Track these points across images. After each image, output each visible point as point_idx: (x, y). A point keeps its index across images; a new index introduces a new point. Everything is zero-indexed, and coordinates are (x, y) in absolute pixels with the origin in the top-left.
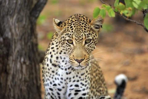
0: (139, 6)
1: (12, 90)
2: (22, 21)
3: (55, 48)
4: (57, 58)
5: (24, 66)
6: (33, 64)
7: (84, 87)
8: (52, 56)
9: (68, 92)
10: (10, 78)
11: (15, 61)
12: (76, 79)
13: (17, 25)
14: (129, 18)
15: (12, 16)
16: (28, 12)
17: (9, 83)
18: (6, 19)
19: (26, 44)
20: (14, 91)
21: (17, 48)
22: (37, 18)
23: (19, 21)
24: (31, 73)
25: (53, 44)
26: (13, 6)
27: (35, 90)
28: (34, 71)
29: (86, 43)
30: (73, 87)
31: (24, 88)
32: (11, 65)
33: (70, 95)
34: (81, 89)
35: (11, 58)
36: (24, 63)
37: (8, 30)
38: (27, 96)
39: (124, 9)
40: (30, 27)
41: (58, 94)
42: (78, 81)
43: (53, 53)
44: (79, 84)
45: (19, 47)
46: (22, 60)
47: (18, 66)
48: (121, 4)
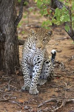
0: (63, 20)
1: (6, 57)
2: (10, 26)
3: (31, 41)
4: (32, 45)
5: (12, 46)
6: (16, 45)
7: (41, 57)
8: (29, 45)
9: (34, 59)
10: (5, 52)
11: (8, 44)
12: (39, 53)
13: (8, 28)
14: (58, 26)
15: (6, 24)
16: (14, 22)
17: (5, 54)
18: (3, 25)
19: (12, 37)
20: (7, 58)
21: (8, 38)
22: (17, 25)
23: (9, 26)
24: (15, 49)
25: (30, 39)
26: (7, 20)
27: (16, 57)
28: (16, 48)
29: (43, 40)
30: (37, 57)
31: (12, 56)
32: (6, 46)
33: (35, 60)
34: (40, 58)
35: (6, 43)
36: (12, 45)
37: (4, 30)
38: (13, 60)
39: (56, 22)
40: (14, 29)
41: (30, 60)
42: (39, 54)
43: (30, 43)
44: (39, 55)
45: (9, 38)
46: (11, 44)
47: (9, 46)
48: (55, 19)
